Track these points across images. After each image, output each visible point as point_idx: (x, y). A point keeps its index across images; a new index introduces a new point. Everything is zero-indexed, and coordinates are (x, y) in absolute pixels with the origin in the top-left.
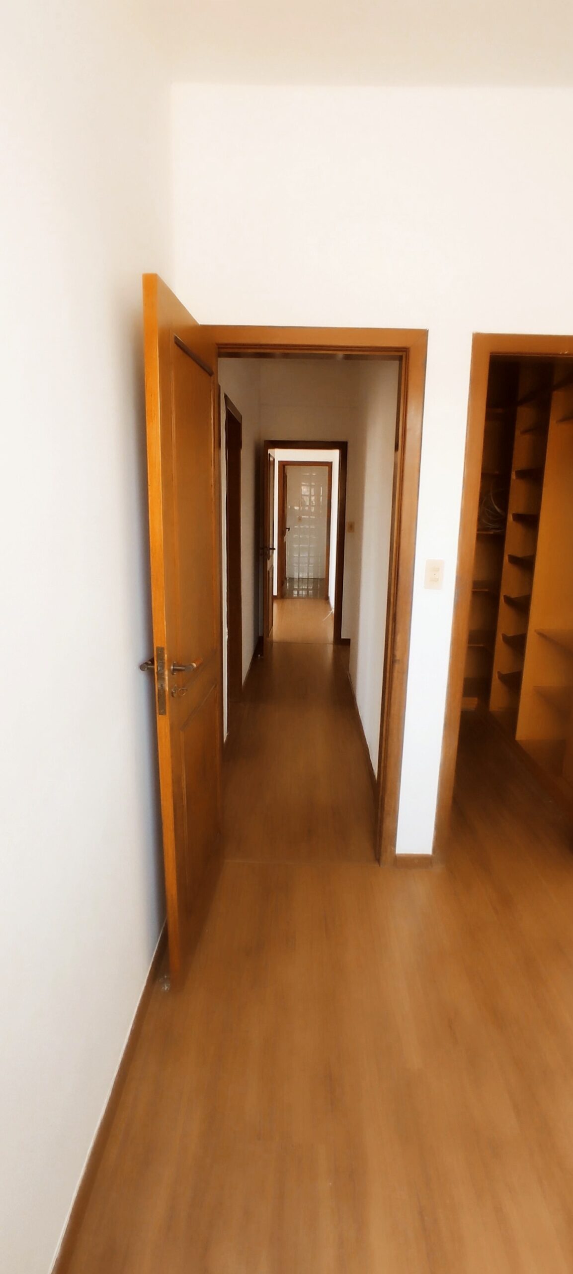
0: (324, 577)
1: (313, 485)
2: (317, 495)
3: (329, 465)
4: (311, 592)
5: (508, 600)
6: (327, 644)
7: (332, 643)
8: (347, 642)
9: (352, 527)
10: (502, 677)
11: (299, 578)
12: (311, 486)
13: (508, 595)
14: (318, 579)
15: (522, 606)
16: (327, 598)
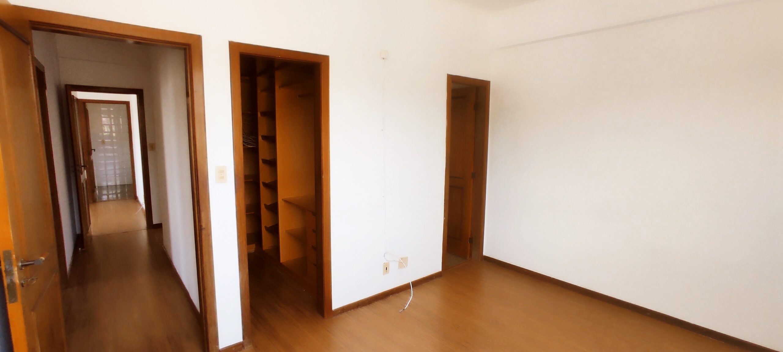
0: (131, 182)
1: (113, 118)
2: (117, 125)
3: (127, 104)
4: (119, 195)
5: (265, 185)
6: (141, 230)
7: (146, 228)
8: (159, 226)
9: (153, 147)
10: (267, 229)
11: (107, 186)
12: (111, 118)
13: (264, 182)
14: (125, 185)
15: (273, 187)
16: (136, 198)
